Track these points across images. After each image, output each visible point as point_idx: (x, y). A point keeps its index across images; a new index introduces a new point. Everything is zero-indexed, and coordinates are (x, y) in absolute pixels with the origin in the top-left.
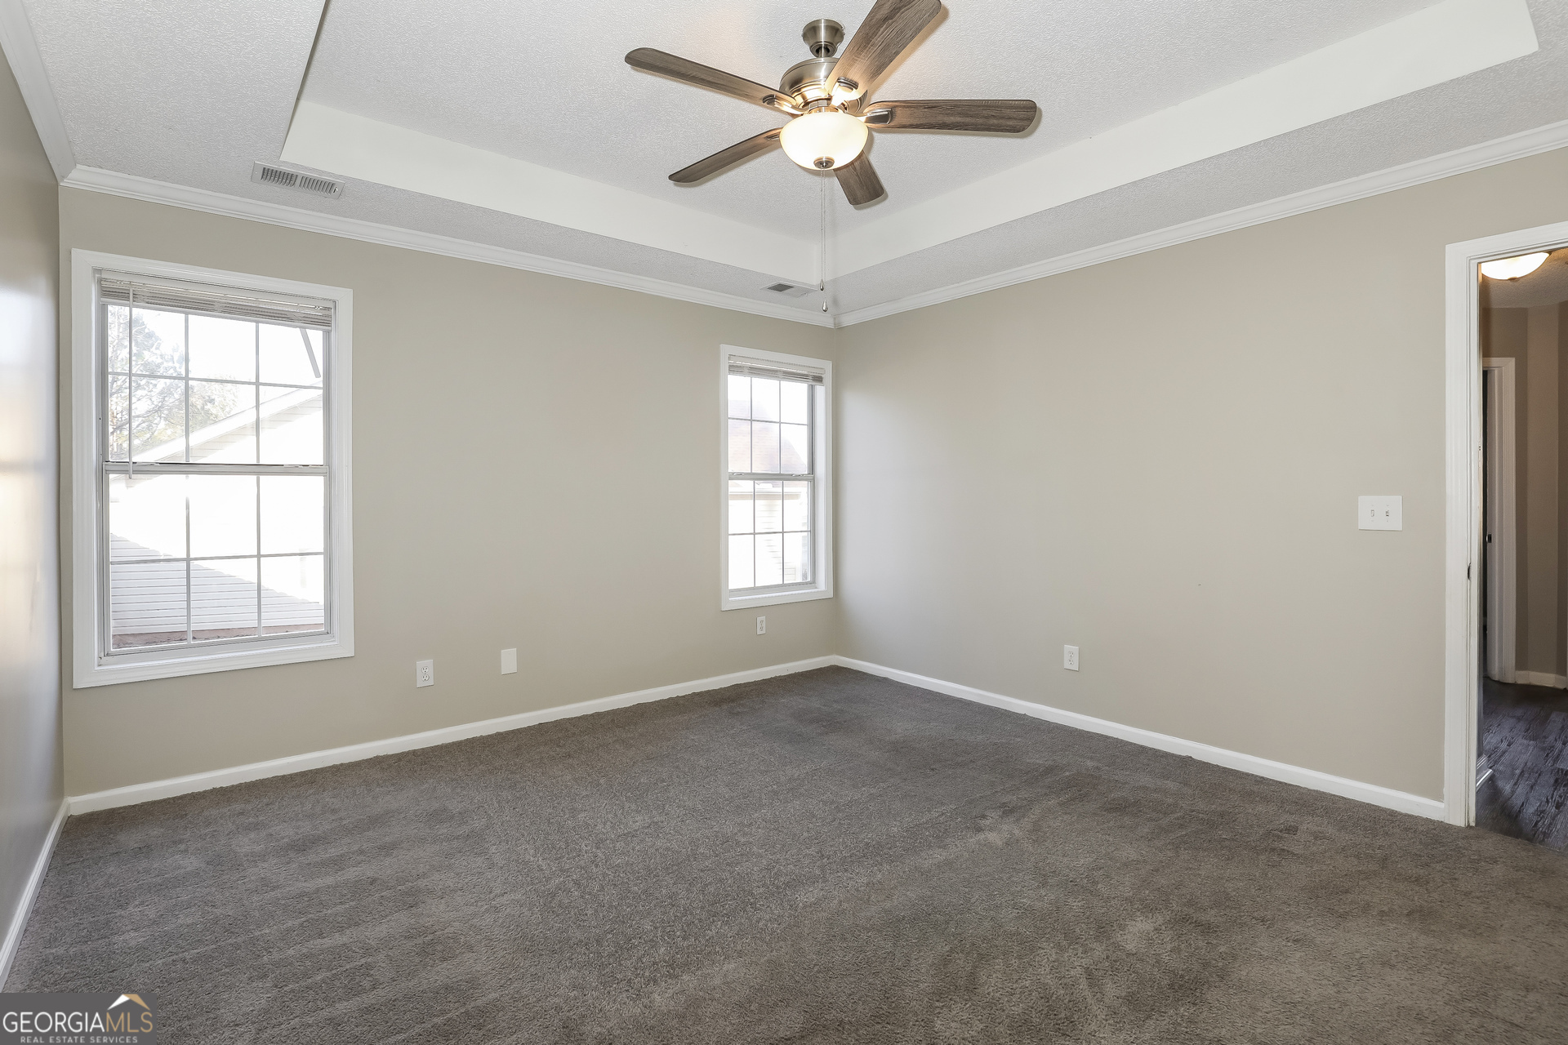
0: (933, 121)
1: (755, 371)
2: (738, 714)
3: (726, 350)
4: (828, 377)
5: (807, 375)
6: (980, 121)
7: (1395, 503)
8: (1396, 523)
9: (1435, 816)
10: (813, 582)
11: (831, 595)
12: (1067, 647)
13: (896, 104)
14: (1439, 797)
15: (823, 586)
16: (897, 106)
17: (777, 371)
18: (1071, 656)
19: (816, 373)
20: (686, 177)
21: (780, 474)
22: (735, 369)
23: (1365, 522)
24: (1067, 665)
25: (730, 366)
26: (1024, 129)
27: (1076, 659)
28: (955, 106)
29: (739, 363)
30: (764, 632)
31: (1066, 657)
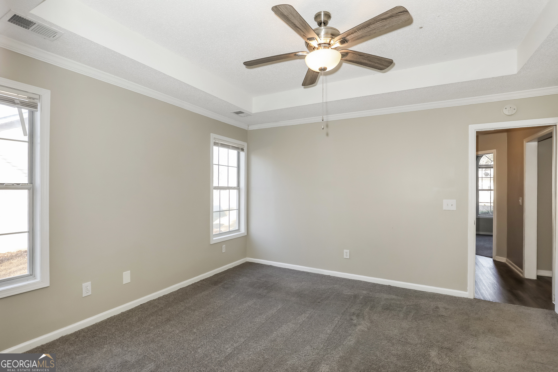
0: (358, 60)
1: (223, 145)
2: (227, 288)
3: (213, 136)
4: (245, 149)
5: (239, 148)
6: (373, 64)
7: (454, 202)
8: (454, 208)
9: (465, 297)
10: (239, 230)
11: (246, 234)
12: (345, 251)
13: (351, 51)
14: (466, 290)
15: (243, 230)
16: (349, 52)
17: (229, 146)
18: (346, 253)
19: (241, 147)
20: (249, 64)
21: (228, 187)
22: (216, 144)
23: (445, 208)
24: (345, 257)
25: (214, 143)
26: (384, 69)
27: (348, 254)
28: (369, 57)
29: (217, 142)
30: (225, 251)
31: (345, 254)
